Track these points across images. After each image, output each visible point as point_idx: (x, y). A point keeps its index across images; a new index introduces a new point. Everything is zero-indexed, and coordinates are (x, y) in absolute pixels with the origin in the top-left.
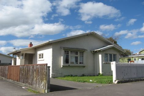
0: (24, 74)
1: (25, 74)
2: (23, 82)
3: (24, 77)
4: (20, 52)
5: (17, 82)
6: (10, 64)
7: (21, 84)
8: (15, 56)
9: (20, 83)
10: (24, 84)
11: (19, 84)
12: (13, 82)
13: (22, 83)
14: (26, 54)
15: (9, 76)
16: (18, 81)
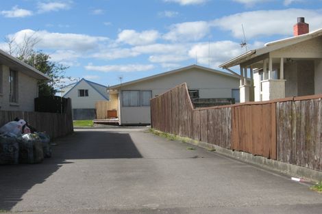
0: (294, 132)
1: (298, 131)
2: (293, 161)
3: (294, 143)
4: (266, 56)
5: (267, 160)
6: (229, 100)
7: (285, 168)
8: (248, 70)
9: (280, 163)
10: (296, 168)
11: (276, 166)
12: (254, 160)
13: (288, 164)
14: (288, 62)
15: (237, 141)
16: (273, 155)
